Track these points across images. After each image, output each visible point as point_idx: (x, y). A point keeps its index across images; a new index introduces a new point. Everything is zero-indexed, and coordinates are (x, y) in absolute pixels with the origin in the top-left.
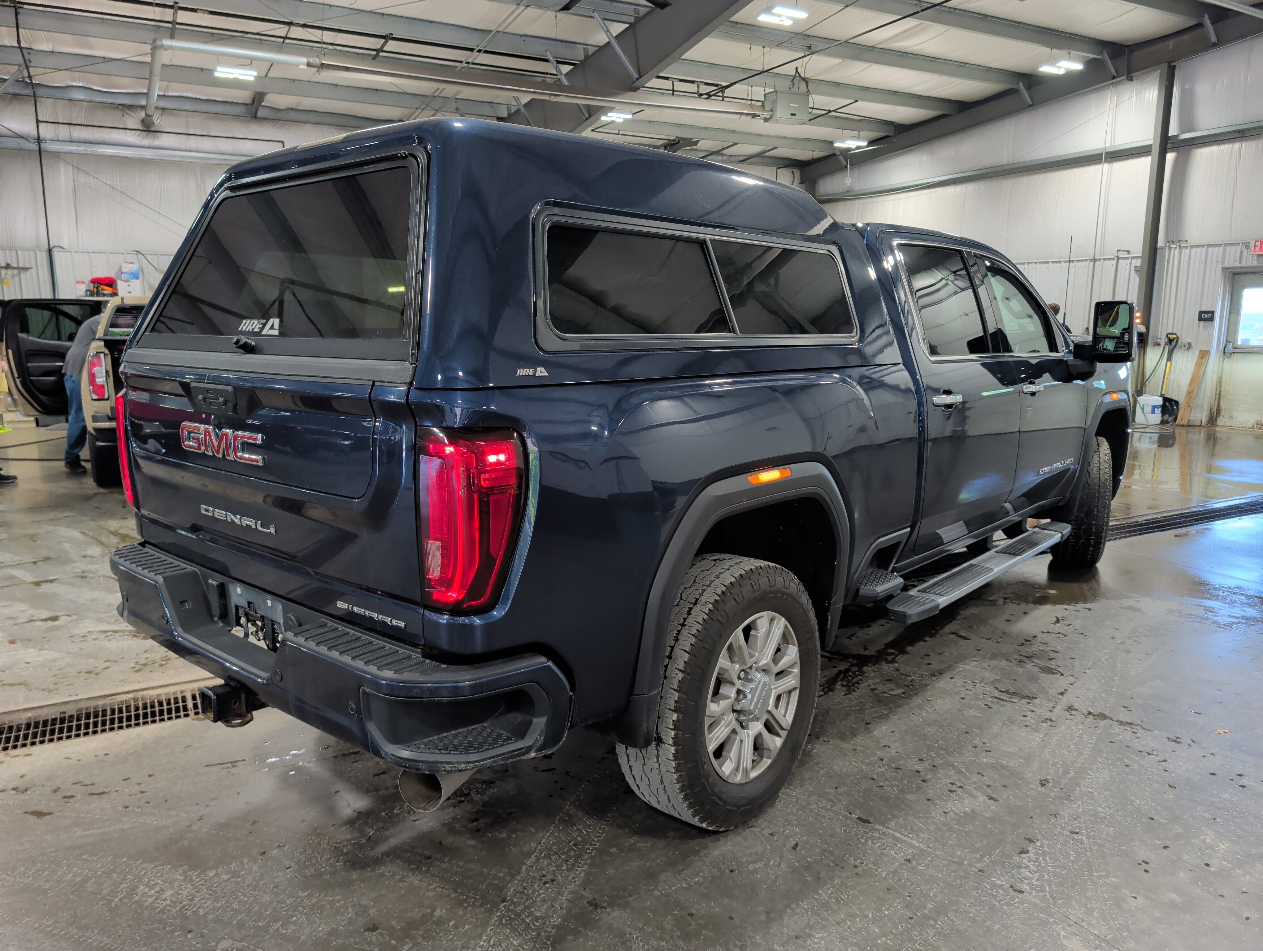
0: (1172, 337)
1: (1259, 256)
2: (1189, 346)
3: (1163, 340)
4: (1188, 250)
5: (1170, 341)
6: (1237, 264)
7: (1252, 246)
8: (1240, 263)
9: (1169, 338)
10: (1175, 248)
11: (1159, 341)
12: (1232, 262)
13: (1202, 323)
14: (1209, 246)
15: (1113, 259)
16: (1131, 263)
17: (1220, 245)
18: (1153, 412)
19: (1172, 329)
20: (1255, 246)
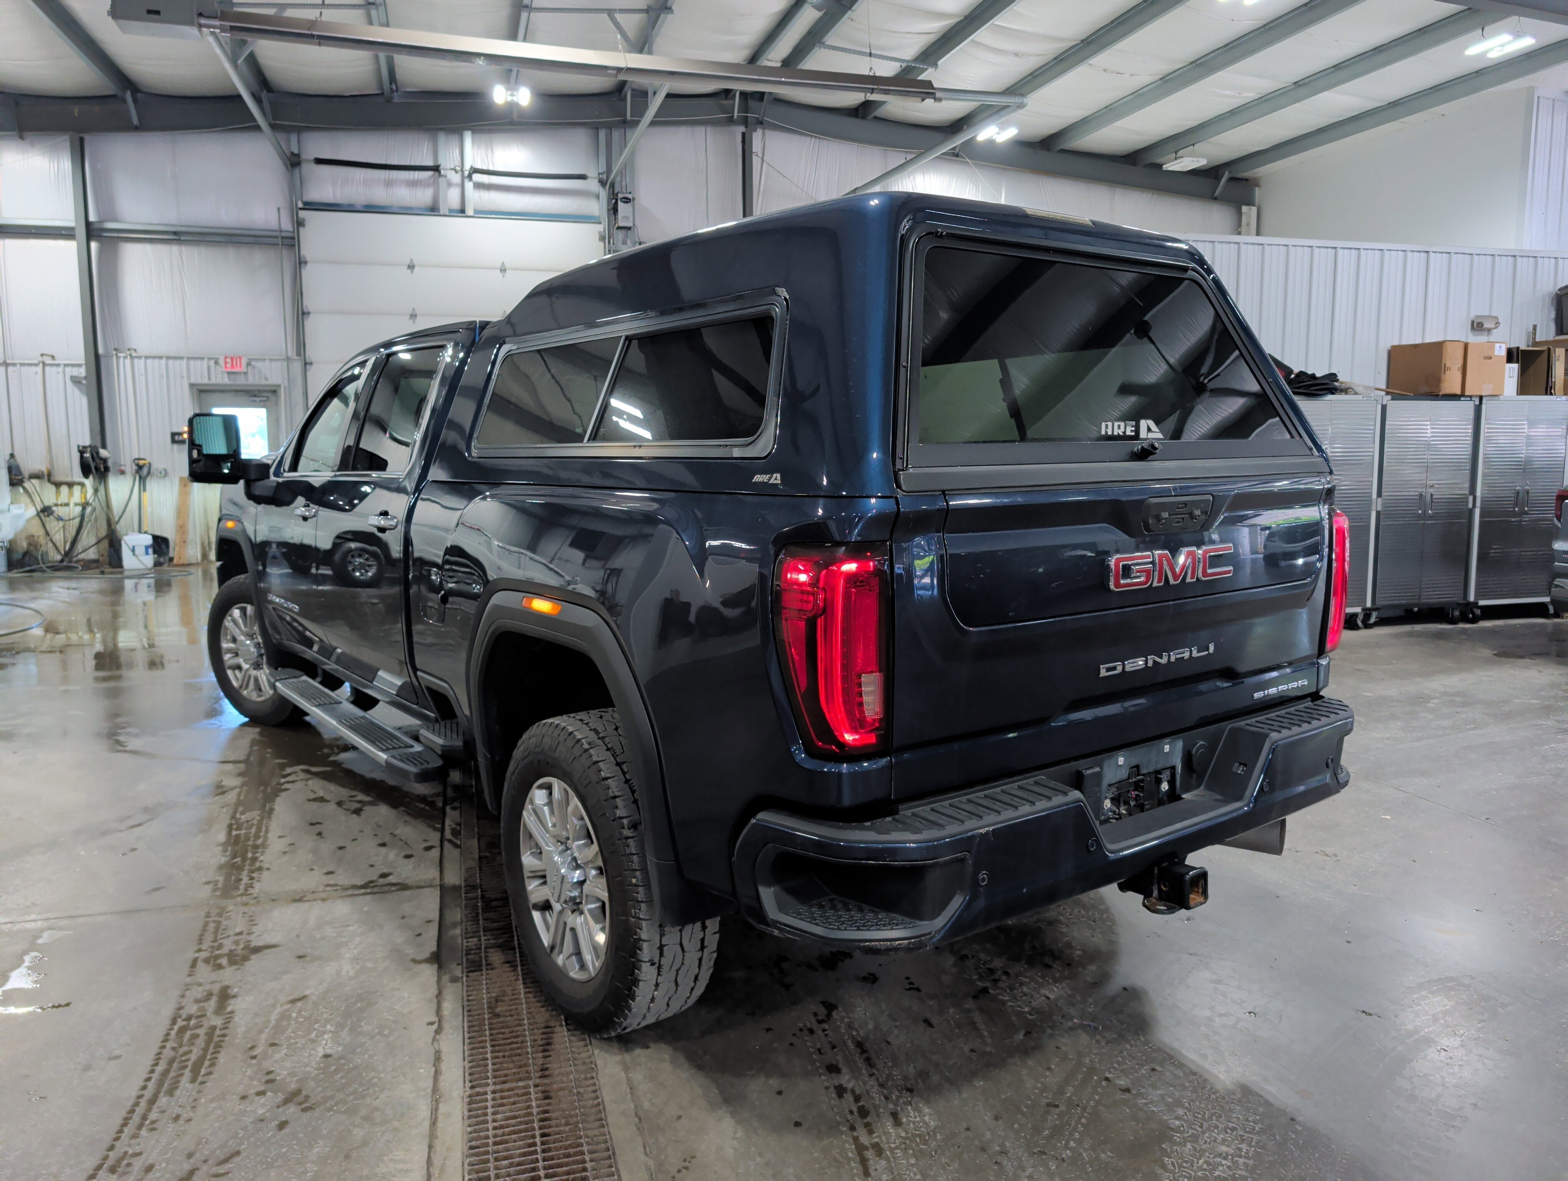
0: (141, 462)
1: (229, 373)
2: (165, 474)
3: (130, 468)
4: (142, 361)
5: (140, 467)
6: (206, 381)
7: (222, 361)
8: (209, 379)
9: (137, 465)
10: (125, 357)
11: (123, 468)
12: (201, 378)
13: (175, 446)
14: (168, 358)
15: (36, 365)
16: (64, 372)
17: (182, 358)
18: (147, 553)
19: (139, 453)
20: (226, 363)
